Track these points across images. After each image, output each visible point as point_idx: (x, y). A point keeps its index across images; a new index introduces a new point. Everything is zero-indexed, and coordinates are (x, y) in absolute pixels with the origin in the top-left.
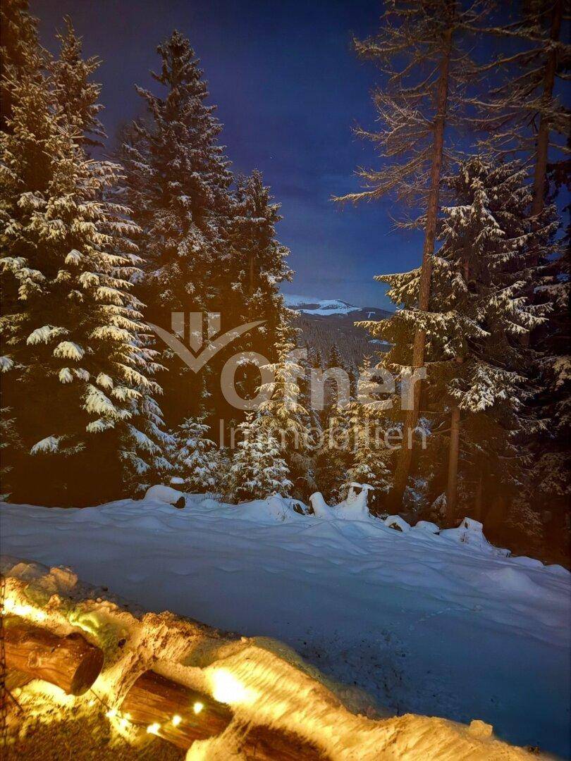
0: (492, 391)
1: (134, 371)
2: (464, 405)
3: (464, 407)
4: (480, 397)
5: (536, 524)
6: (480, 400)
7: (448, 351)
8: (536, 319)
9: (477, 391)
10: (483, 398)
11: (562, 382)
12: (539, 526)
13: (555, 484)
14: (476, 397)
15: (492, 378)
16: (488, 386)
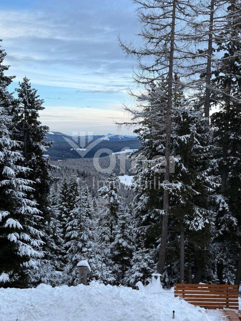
0: (202, 220)
1: (35, 229)
2: (191, 228)
3: (192, 229)
4: (199, 224)
5: (217, 281)
6: (199, 225)
7: (182, 202)
8: (217, 184)
9: (196, 221)
10: (200, 224)
11: (222, 209)
12: (218, 281)
13: (222, 259)
14: (197, 224)
15: (201, 213)
16: (201, 218)
